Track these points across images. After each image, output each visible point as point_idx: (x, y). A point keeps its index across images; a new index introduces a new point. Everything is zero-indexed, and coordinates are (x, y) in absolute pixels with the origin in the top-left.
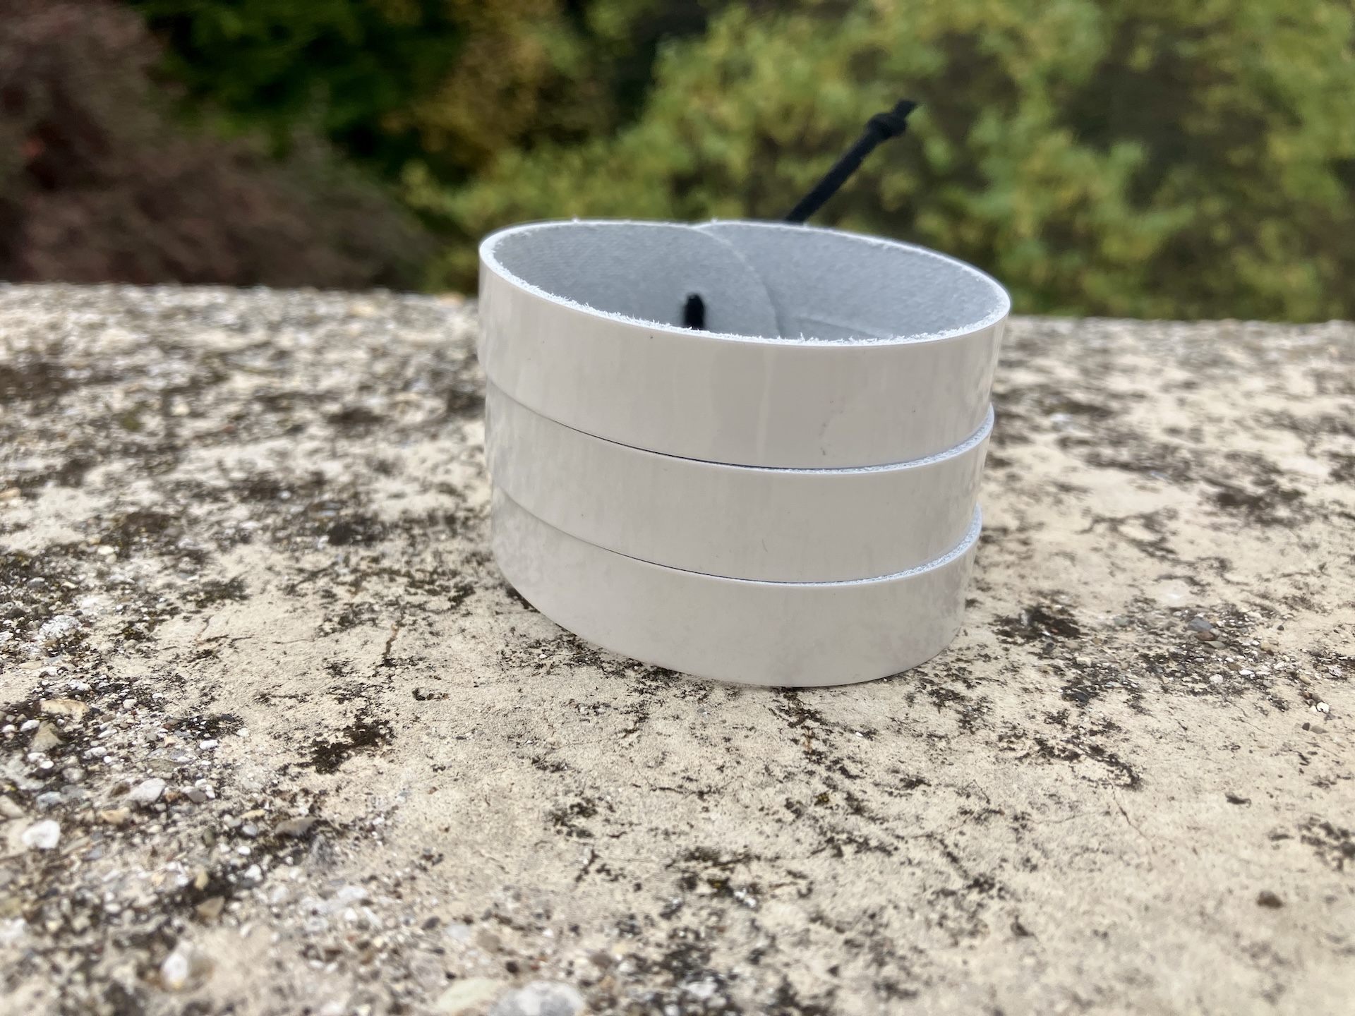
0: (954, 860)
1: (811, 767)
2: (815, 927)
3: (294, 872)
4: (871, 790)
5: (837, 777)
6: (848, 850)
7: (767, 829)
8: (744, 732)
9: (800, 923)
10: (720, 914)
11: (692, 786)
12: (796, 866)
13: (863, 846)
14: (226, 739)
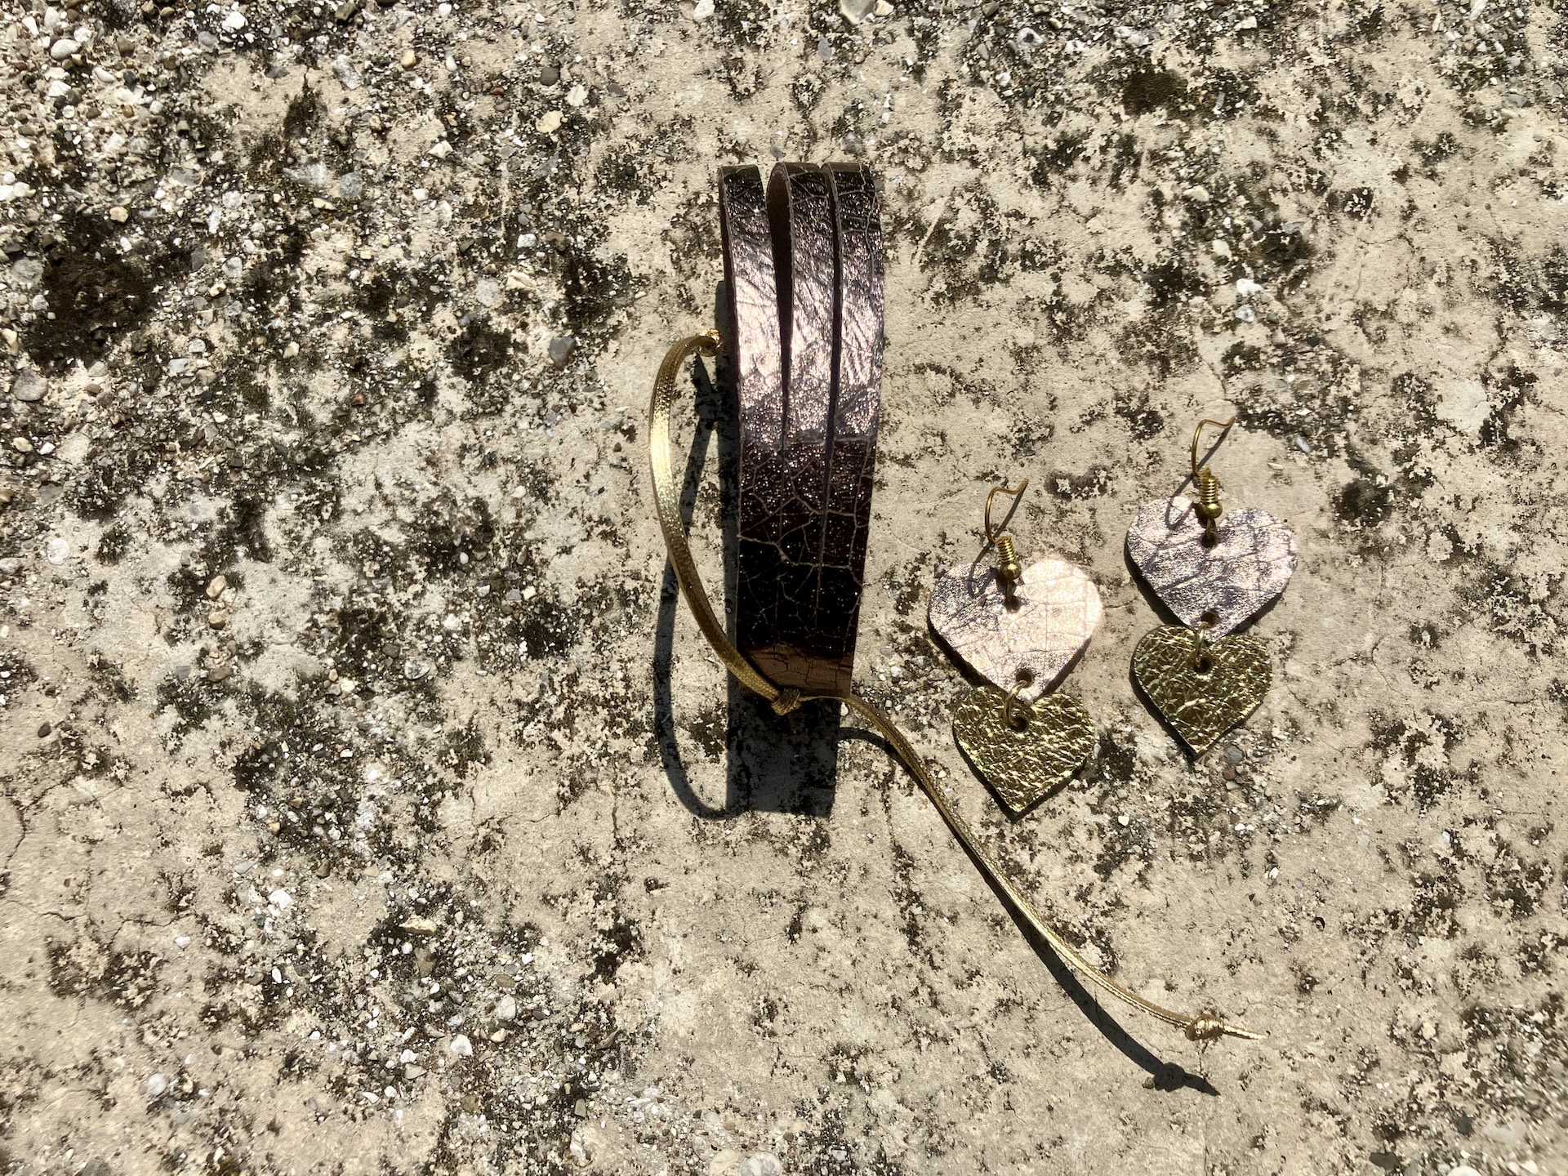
0: (984, 1047)
1: (911, 959)
2: (899, 1107)
3: (616, 1075)
4: (946, 983)
5: (927, 967)
6: (925, 1041)
7: (880, 1023)
8: (871, 920)
9: (892, 1104)
10: (849, 1097)
11: (835, 984)
12: (893, 1056)
13: (934, 1038)
14: (537, 951)
